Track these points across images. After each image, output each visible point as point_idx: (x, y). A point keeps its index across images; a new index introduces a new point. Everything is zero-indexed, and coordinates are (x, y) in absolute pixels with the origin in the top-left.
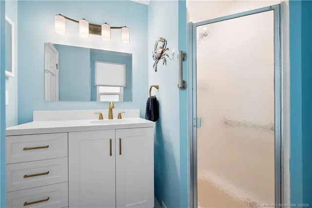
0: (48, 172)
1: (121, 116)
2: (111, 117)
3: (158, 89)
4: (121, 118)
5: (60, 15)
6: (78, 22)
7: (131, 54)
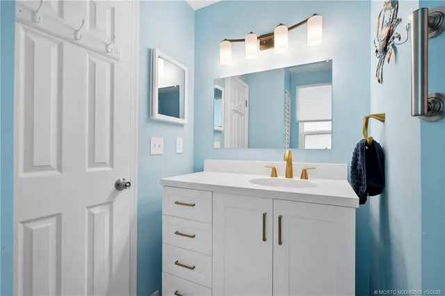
0: (194, 236)
1: (306, 174)
2: (289, 174)
3: (383, 121)
4: (306, 178)
5: (226, 40)
6: (244, 40)
7: (331, 61)
